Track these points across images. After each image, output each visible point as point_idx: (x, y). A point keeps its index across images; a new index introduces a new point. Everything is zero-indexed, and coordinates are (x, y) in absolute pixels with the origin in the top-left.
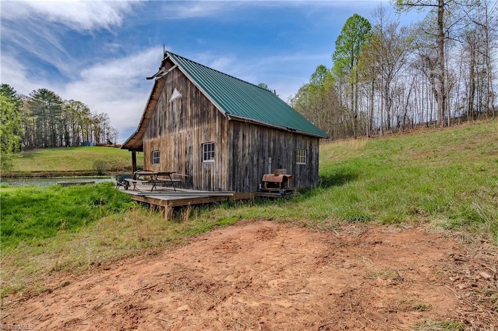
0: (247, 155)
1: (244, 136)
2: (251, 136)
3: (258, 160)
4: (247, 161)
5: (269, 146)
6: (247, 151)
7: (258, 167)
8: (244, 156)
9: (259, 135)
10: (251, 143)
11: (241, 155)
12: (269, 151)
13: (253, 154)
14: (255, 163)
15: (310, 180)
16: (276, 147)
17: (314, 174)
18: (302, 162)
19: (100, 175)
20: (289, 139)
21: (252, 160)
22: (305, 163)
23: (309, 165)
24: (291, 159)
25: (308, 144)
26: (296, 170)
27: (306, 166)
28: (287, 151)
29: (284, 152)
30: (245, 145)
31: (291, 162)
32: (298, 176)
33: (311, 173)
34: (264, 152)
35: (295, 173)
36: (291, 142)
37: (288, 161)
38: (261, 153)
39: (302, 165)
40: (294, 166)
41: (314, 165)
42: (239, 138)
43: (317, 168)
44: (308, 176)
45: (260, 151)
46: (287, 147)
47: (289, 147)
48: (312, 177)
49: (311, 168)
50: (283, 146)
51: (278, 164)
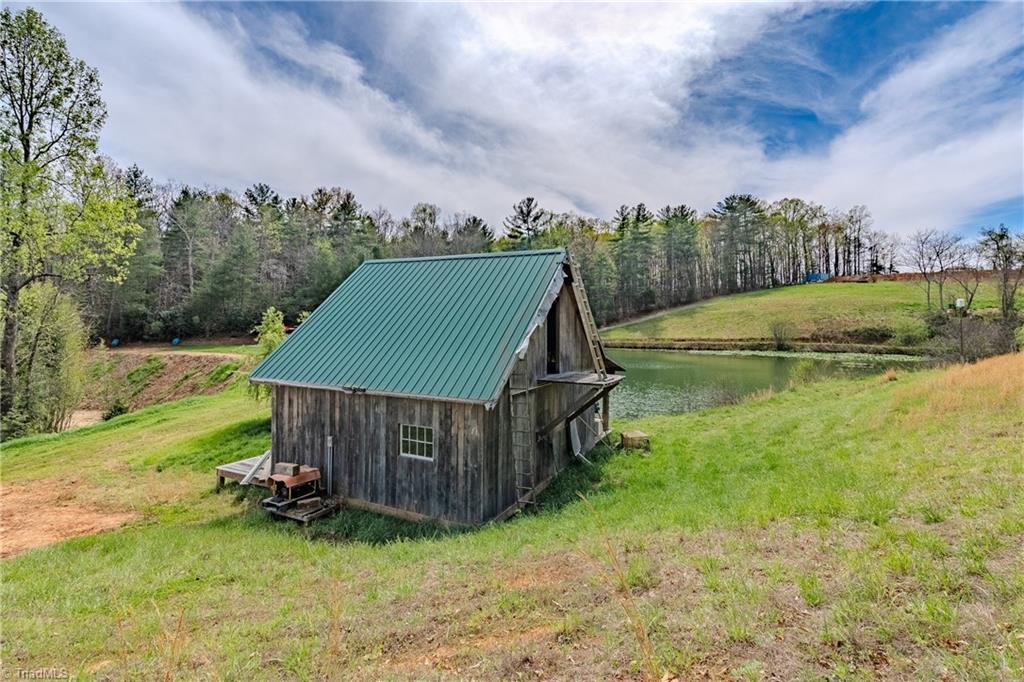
0: (295, 429)
1: (290, 402)
2: (300, 401)
3: (312, 440)
4: (295, 438)
5: (332, 417)
6: (295, 424)
7: (313, 448)
8: (291, 430)
9: (314, 398)
10: (300, 411)
11: (286, 428)
12: (332, 424)
13: (304, 429)
14: (307, 442)
15: (445, 502)
16: (346, 419)
17: (461, 492)
18: (421, 454)
19: (781, 348)
20: (377, 404)
21: (302, 437)
22: (432, 459)
23: (441, 466)
24: (383, 445)
25: (436, 414)
26: (396, 468)
27: (432, 465)
28: (371, 428)
29: (363, 428)
30: (291, 414)
31: (382, 450)
32: (404, 484)
33: (448, 486)
34: (323, 426)
35: (394, 476)
36: (382, 409)
37: (375, 448)
38: (317, 427)
39: (416, 460)
40: (392, 460)
41: (461, 468)
42: (283, 404)
43: (473, 476)
44: (435, 490)
45: (315, 424)
46: (372, 420)
47: (377, 419)
48: (451, 496)
49: (448, 473)
50: (362, 417)
51: (351, 451)
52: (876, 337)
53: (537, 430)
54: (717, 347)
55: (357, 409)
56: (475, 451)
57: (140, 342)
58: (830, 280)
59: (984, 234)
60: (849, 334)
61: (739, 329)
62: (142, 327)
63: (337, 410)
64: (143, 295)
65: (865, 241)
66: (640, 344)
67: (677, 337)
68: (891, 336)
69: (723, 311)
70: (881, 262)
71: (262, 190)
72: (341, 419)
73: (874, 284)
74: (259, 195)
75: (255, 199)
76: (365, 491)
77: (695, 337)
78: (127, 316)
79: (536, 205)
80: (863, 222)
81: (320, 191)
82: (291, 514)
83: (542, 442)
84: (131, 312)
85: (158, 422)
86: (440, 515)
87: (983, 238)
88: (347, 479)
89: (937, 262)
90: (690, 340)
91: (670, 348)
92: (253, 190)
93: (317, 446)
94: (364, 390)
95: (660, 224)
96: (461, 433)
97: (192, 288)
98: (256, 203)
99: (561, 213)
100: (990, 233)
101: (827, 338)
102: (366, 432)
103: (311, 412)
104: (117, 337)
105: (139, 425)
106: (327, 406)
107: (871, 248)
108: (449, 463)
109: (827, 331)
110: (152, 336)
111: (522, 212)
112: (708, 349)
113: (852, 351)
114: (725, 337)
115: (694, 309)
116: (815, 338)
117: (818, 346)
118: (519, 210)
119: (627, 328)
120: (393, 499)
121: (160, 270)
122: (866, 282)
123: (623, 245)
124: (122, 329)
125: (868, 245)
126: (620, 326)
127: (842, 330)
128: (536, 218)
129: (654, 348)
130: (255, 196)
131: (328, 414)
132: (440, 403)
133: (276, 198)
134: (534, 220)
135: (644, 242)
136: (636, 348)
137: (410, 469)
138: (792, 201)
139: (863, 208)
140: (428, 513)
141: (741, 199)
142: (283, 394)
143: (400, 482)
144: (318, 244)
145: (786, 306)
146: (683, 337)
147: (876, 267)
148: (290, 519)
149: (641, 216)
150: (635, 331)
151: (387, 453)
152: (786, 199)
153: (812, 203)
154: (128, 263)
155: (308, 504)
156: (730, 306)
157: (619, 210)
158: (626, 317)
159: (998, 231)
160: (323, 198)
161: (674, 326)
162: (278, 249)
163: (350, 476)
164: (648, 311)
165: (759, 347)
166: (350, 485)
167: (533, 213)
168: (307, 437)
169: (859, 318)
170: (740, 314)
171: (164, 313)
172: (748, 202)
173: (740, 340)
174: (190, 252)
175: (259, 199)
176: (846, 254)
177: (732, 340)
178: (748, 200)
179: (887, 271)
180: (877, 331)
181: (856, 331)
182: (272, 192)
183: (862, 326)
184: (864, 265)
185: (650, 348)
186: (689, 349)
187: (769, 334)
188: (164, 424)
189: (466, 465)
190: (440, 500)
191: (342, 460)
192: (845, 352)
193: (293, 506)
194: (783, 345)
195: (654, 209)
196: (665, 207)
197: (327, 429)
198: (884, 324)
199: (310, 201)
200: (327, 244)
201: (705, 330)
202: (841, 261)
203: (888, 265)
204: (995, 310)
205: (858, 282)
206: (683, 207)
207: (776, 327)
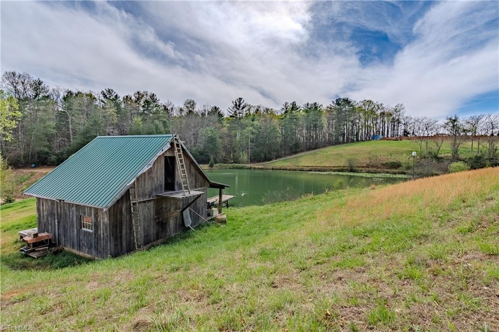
0: (45, 216)
2: (46, 205)
4: (45, 220)
5: (57, 211)
6: (45, 214)
7: (51, 225)
8: (43, 216)
9: (51, 203)
10: (46, 208)
12: (58, 214)
13: (48, 216)
14: (50, 222)
15: (97, 249)
16: (62, 212)
17: (102, 245)
18: (89, 229)
19: (352, 171)
20: (72, 206)
21: (47, 220)
22: (92, 231)
23: (95, 234)
24: (75, 225)
25: (93, 211)
26: (80, 234)
27: (92, 234)
28: (71, 217)
29: (68, 217)
30: (43, 209)
31: (75, 227)
32: (83, 242)
33: (98, 242)
34: (55, 215)
35: (79, 239)
36: (74, 209)
37: (72, 226)
38: (53, 215)
39: (87, 231)
40: (79, 231)
41: (102, 236)
42: (40, 204)
43: (106, 239)
44: (93, 245)
45: (51, 214)
46: (71, 214)
47: (73, 213)
48: (99, 248)
49: (97, 238)
50: (68, 212)
51: (64, 227)
52: (396, 165)
53: (156, 217)
54: (323, 170)
55: (66, 208)
56: (106, 229)
57: (46, 166)
58: (384, 139)
59: (447, 119)
60: (383, 165)
61: (335, 162)
62: (46, 158)
63: (59, 208)
64: (47, 143)
65: (402, 121)
66: (288, 168)
67: (306, 165)
68: (401, 166)
69: (329, 153)
70: (409, 130)
71: (109, 91)
72: (60, 212)
73: (401, 141)
74: (108, 94)
75: (106, 96)
76: (70, 244)
77: (314, 165)
78: (38, 153)
79: (244, 101)
80: (401, 112)
81: (138, 93)
82: (31, 254)
83: (159, 222)
84: (41, 151)
85: (22, 207)
86: (95, 256)
87: (446, 121)
88: (63, 238)
89: (426, 132)
90: (312, 166)
91: (302, 170)
92: (105, 91)
93: (53, 224)
94: (64, 201)
95: (303, 111)
96: (101, 220)
97: (72, 140)
98: (107, 98)
99: (256, 106)
100: (450, 119)
101: (373, 166)
102: (69, 218)
103: (50, 208)
104: (34, 163)
105: (12, 209)
106: (56, 207)
107: (404, 124)
108: (98, 233)
109: (373, 163)
110: (52, 162)
111: (236, 104)
112: (319, 171)
113: (383, 173)
114: (327, 166)
115: (316, 152)
116: (368, 166)
117: (368, 170)
118: (235, 104)
119: (284, 160)
120: (80, 249)
121: (54, 131)
122: (397, 140)
123: (285, 121)
124: (36, 160)
125: (403, 123)
126: (281, 159)
127: (381, 163)
128: (243, 108)
129: (294, 170)
130: (106, 94)
131: (56, 211)
132: (94, 208)
133: (116, 96)
134: (242, 109)
135: (295, 120)
136: (286, 170)
137: (85, 235)
138: (368, 101)
139: (402, 105)
140: (91, 255)
141: (343, 100)
142: (40, 200)
143: (82, 240)
144: (135, 119)
145: (358, 151)
146: (308, 165)
147: (406, 133)
148: (30, 257)
149: (294, 107)
150: (287, 162)
151: (77, 228)
152: (365, 100)
153: (377, 102)
154: (11, 131)
155: (41, 250)
156: (333, 151)
157: (284, 104)
158: (286, 155)
159: (453, 118)
160: (139, 96)
161: (306, 160)
162: (116, 121)
163: (65, 237)
164: (296, 153)
165: (342, 171)
166: (65, 241)
167: (242, 105)
168: (49, 220)
169: (389, 157)
170: (337, 154)
171: (57, 152)
172: (347, 101)
173: (334, 167)
174: (70, 123)
175: (108, 96)
176: (393, 126)
177: (330, 167)
178: (347, 100)
179: (411, 135)
180: (396, 163)
181: (386, 163)
182: (115, 92)
183: (391, 160)
184: (401, 132)
185: (292, 170)
186: (310, 171)
187: (347, 165)
188: (25, 208)
189: (103, 234)
190: (95, 249)
191: (61, 230)
192: (380, 173)
193: (33, 251)
194: (352, 169)
195: (301, 105)
196: (306, 103)
197: (56, 217)
198: (400, 160)
199: (133, 98)
200: (140, 119)
201: (319, 162)
202: (390, 130)
203: (411, 132)
204: (450, 155)
205: (394, 140)
206: (315, 103)
207: (350, 161)
